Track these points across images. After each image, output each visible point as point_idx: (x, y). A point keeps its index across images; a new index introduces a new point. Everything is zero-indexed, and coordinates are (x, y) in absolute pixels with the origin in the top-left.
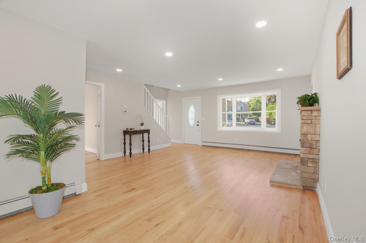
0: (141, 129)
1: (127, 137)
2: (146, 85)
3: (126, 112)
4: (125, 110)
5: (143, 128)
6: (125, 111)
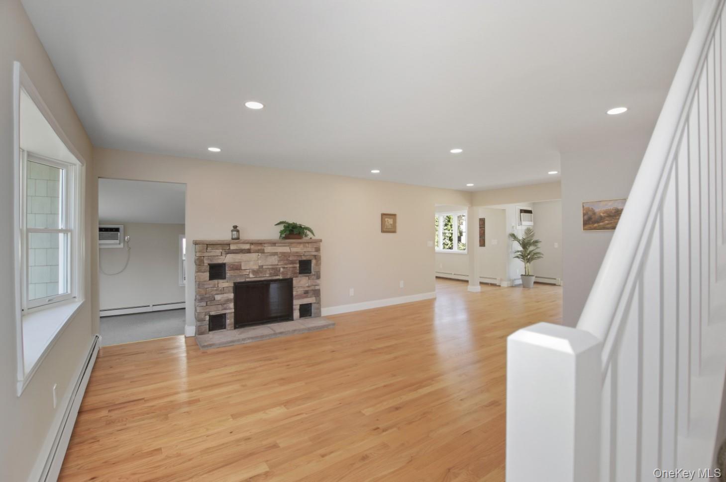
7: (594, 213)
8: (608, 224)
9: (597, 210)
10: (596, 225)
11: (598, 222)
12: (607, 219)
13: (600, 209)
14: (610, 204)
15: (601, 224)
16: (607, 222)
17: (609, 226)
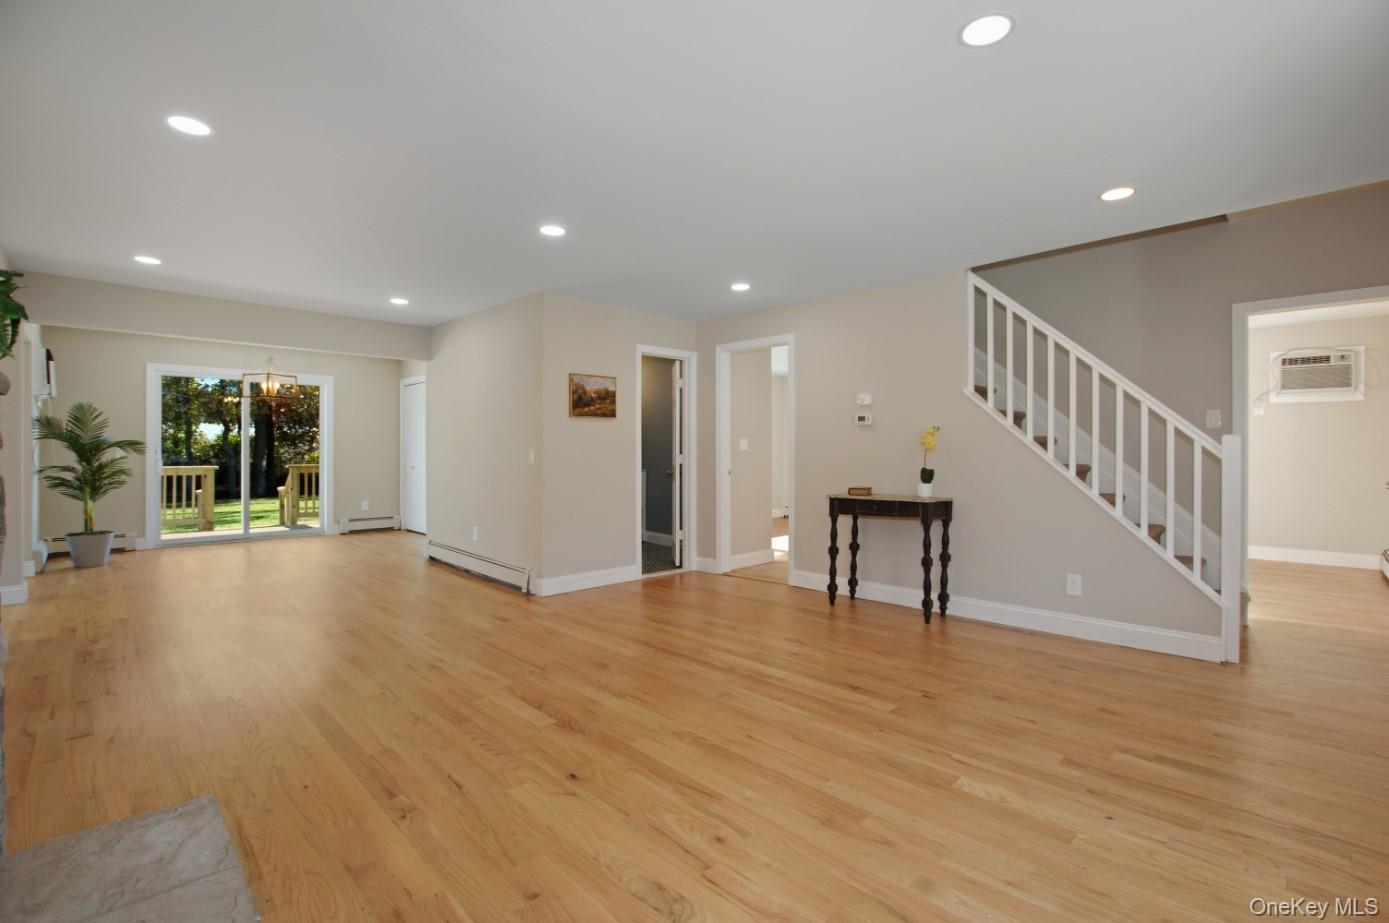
0: (918, 497)
1: (845, 522)
2: (975, 270)
3: (866, 422)
4: (861, 415)
5: (925, 493)
6: (861, 419)
7: (585, 393)
8: (599, 409)
9: (588, 388)
10: (586, 409)
11: (588, 405)
12: (598, 401)
13: (592, 387)
14: (601, 381)
15: (592, 408)
16: (597, 406)
17: (599, 412)
